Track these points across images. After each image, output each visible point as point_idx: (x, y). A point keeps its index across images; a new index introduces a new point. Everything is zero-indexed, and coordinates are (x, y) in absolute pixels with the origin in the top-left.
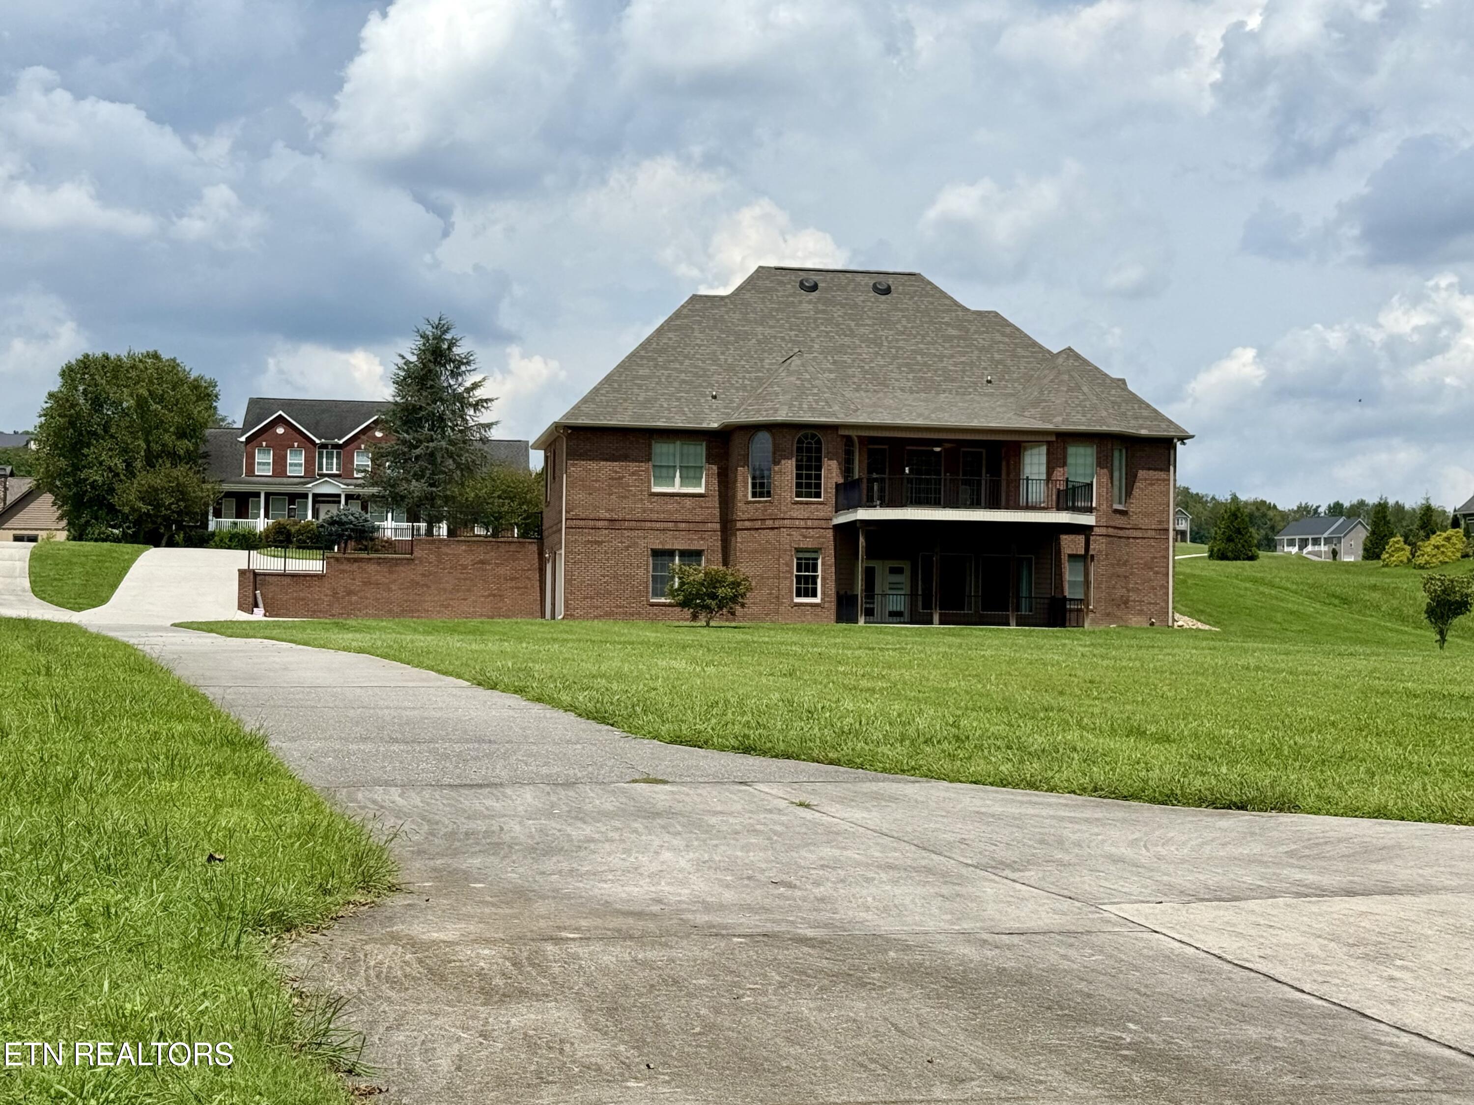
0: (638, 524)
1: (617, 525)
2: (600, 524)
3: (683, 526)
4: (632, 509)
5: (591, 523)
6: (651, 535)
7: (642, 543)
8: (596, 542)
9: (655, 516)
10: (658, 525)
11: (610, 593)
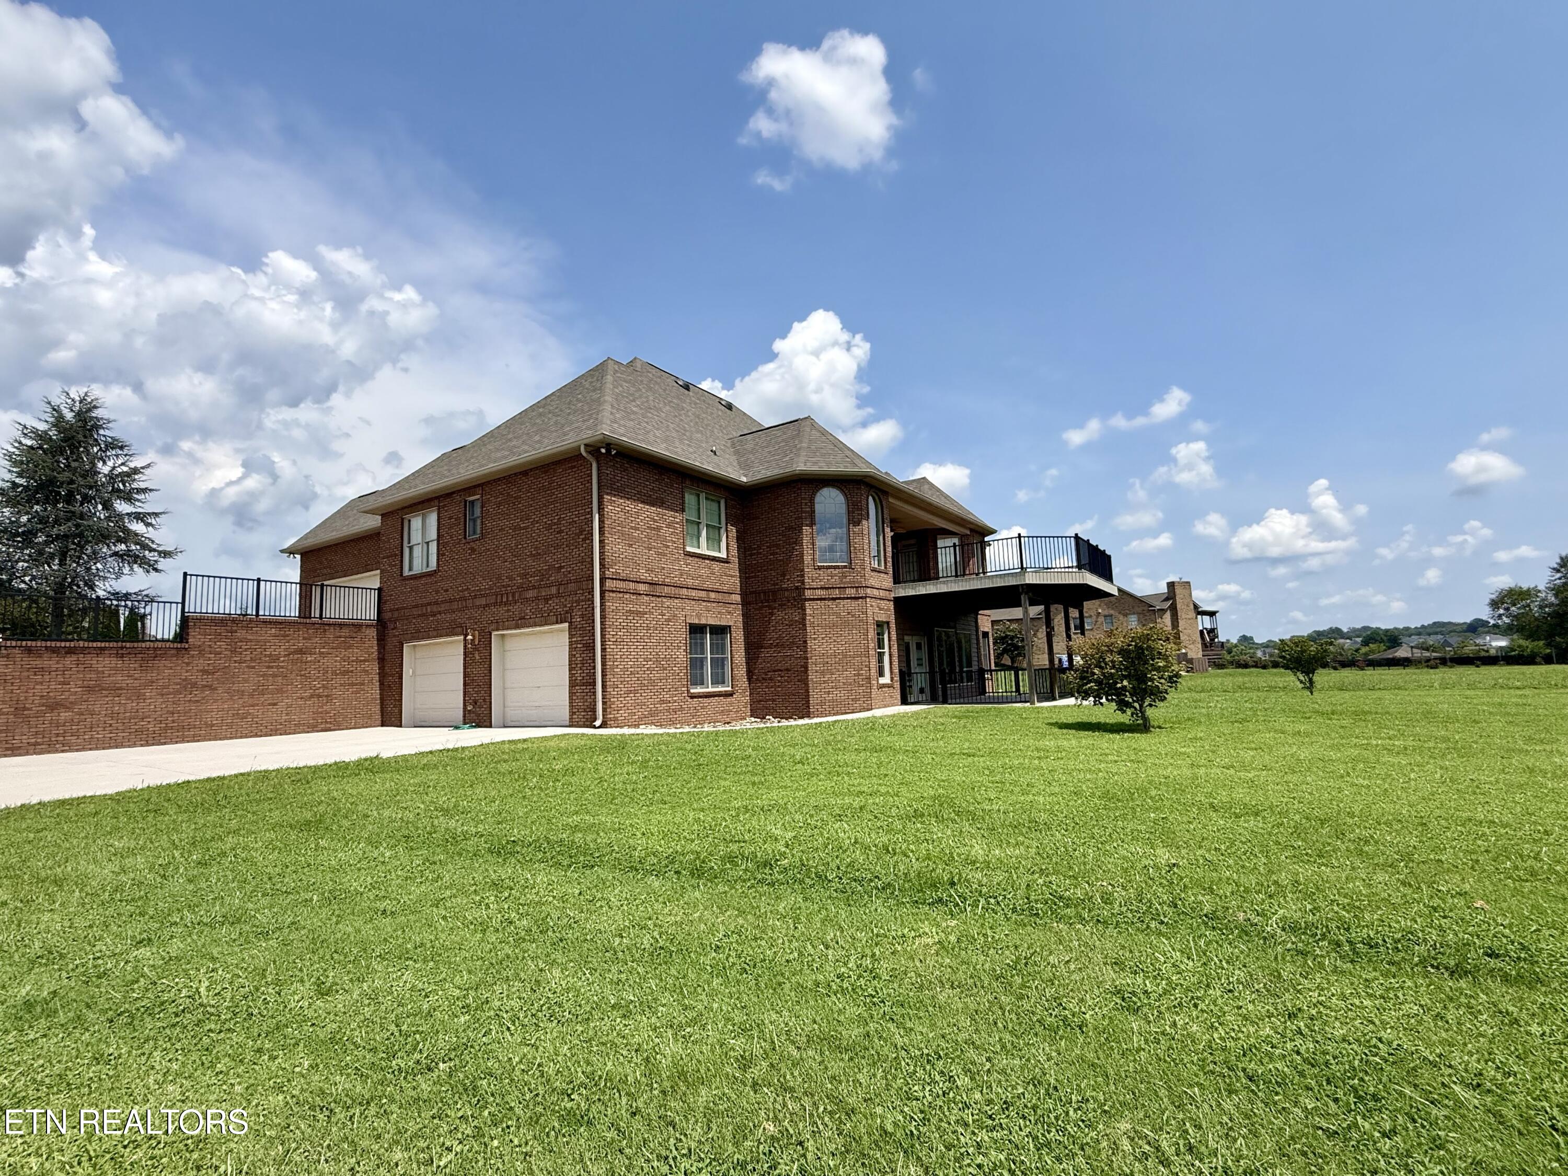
0: (677, 591)
1: (659, 590)
2: (642, 588)
3: (713, 595)
4: (672, 570)
5: (632, 586)
6: (688, 605)
7: (681, 615)
8: (638, 613)
9: (690, 582)
10: (694, 593)
11: (652, 682)
